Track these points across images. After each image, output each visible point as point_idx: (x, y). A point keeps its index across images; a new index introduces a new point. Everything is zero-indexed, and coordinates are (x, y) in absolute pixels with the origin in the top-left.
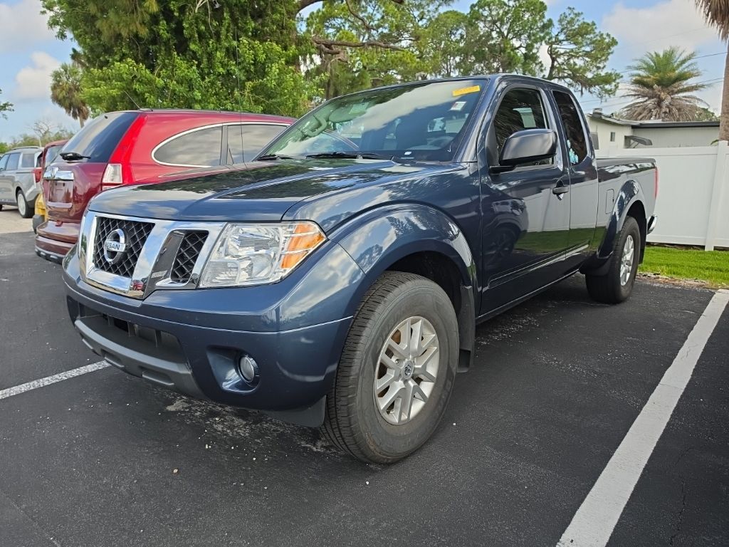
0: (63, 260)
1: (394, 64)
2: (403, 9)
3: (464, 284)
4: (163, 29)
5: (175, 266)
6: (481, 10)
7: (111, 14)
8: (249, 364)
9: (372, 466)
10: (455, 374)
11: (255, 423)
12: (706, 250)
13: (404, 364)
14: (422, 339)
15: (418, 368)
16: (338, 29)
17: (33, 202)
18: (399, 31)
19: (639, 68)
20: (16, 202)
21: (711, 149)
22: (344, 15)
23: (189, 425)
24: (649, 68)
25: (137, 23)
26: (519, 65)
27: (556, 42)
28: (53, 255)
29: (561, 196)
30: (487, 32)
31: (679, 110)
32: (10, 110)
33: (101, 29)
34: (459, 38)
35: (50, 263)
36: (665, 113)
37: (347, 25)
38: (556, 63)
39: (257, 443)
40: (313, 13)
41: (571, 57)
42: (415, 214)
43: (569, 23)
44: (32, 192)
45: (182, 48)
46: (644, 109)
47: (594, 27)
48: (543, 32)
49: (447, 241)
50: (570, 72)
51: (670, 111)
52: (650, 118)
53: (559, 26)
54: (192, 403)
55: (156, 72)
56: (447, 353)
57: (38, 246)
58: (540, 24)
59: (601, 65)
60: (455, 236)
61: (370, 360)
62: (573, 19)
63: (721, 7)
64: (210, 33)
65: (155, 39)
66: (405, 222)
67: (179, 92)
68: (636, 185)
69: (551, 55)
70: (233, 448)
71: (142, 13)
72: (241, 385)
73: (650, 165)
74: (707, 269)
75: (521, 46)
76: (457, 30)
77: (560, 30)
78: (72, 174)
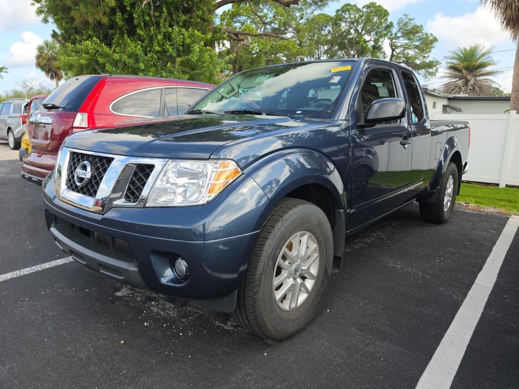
0: (43, 182)
1: (281, 49)
2: (289, 11)
3: (339, 208)
4: (118, 18)
5: (128, 190)
6: (343, 14)
7: (82, 6)
8: (182, 265)
9: (268, 341)
10: (330, 274)
11: (181, 306)
12: (500, 186)
13: (294, 267)
14: (308, 248)
15: (304, 270)
16: (243, 24)
17: (20, 138)
18: (285, 26)
19: (452, 58)
20: (7, 138)
21: (505, 116)
22: (247, 14)
23: (132, 307)
24: (460, 59)
25: (101, 13)
26: (369, 53)
27: (395, 38)
28: (35, 178)
29: (406, 146)
30: (347, 29)
31: (480, 88)
32: (5, 72)
33: (74, 17)
34: (327, 33)
35: (31, 183)
36: (470, 90)
37: (249, 21)
38: (395, 53)
39: (184, 322)
40: (225, 12)
41: (405, 48)
42: (304, 156)
43: (404, 25)
44: (19, 131)
45: (132, 32)
46: (456, 87)
47: (422, 29)
48: (386, 30)
49: (325, 176)
50: (404, 59)
51: (473, 89)
52: (459, 93)
53: (397, 27)
54: (135, 290)
55: (113, 48)
56: (325, 258)
57: (23, 170)
58: (384, 25)
59: (426, 55)
60: (332, 172)
61: (271, 263)
62: (407, 22)
63: (513, 17)
64: (152, 22)
65: (113, 25)
66: (296, 162)
67: (129, 63)
68: (455, 139)
69: (391, 47)
70: (165, 325)
71: (104, 6)
72: (174, 280)
73: (463, 126)
74: (501, 200)
75: (370, 40)
76: (326, 27)
77: (398, 30)
78: (51, 120)
